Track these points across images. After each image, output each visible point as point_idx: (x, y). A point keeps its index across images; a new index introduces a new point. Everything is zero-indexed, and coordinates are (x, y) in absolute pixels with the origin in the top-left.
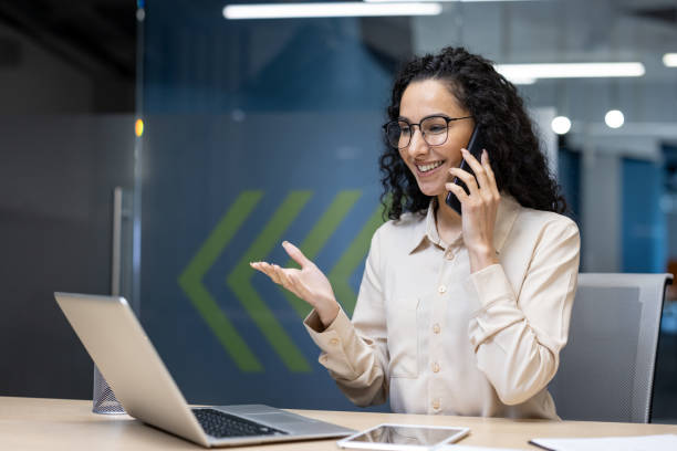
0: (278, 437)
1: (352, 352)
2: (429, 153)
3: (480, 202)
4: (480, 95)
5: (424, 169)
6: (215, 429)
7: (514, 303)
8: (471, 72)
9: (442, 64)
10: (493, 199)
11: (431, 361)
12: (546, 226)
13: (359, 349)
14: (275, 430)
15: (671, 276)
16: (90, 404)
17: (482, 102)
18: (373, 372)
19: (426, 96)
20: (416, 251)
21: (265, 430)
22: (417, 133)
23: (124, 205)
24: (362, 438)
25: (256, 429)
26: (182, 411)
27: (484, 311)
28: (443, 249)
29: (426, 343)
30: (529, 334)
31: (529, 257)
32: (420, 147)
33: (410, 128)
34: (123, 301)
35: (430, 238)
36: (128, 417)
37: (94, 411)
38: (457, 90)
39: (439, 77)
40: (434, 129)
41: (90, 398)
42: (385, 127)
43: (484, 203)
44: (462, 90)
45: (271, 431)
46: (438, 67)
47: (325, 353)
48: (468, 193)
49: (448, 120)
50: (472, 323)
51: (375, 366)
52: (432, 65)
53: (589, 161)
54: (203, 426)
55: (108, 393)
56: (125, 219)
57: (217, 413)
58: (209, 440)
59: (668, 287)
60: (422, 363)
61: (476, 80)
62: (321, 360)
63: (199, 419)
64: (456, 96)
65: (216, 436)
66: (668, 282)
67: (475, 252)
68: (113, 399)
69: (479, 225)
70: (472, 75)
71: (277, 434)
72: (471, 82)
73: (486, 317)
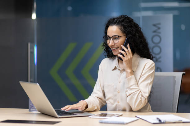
2: (114, 45)
3: (127, 59)
4: (127, 30)
5: (114, 49)
7: (137, 86)
8: (125, 23)
9: (118, 21)
10: (131, 58)
11: (117, 100)
14: (74, 114)
15: (185, 73)
16: (28, 110)
17: (128, 32)
19: (114, 30)
20: (113, 70)
22: (111, 39)
23: (31, 48)
25: (70, 114)
27: (129, 88)
29: (116, 95)
30: (141, 94)
32: (112, 43)
33: (110, 38)
34: (38, 84)
35: (117, 67)
38: (121, 28)
39: (117, 25)
42: (104, 37)
43: (129, 59)
44: (123, 28)
48: (124, 57)
49: (119, 37)
52: (115, 21)
56: (32, 53)
58: (58, 116)
60: (115, 101)
61: (126, 26)
68: (34, 108)
69: (128, 65)
70: (125, 24)
72: (125, 26)
73: (129, 89)
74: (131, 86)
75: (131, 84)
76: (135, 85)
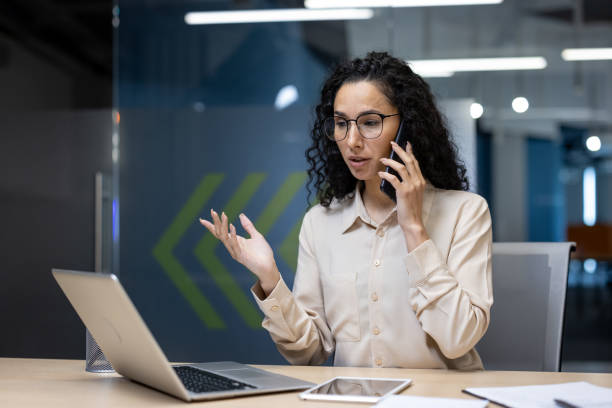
0: (248, 391)
1: (291, 318)
2: (364, 145)
4: (405, 94)
6: (193, 385)
8: (398, 73)
9: (372, 67)
10: (421, 185)
11: (371, 326)
12: (463, 205)
13: (297, 315)
14: (245, 385)
15: (574, 244)
16: (83, 363)
17: (409, 100)
18: (310, 336)
20: (348, 231)
21: (237, 384)
22: (353, 128)
23: (104, 187)
24: (319, 391)
25: (228, 384)
26: (165, 368)
27: (424, 282)
28: (375, 228)
30: (465, 297)
31: (451, 233)
32: (358, 139)
34: (114, 277)
35: (363, 219)
36: (117, 375)
37: (87, 370)
38: (388, 90)
39: (371, 79)
40: (368, 124)
41: (83, 358)
43: (415, 189)
44: (391, 89)
45: (242, 386)
46: (369, 69)
47: (268, 318)
48: (401, 180)
49: (382, 116)
50: (412, 291)
51: (311, 331)
52: (362, 68)
53: (499, 141)
54: (183, 381)
55: (99, 353)
56: (105, 200)
57: (194, 370)
58: (189, 395)
59: (572, 253)
60: (364, 328)
62: (264, 325)
63: (180, 376)
64: (386, 95)
65: (195, 391)
66: (572, 249)
67: (410, 231)
68: (104, 359)
71: (247, 388)
72: (399, 82)
73: (426, 286)
74: (430, 275)
75: (429, 269)
76: (441, 271)
